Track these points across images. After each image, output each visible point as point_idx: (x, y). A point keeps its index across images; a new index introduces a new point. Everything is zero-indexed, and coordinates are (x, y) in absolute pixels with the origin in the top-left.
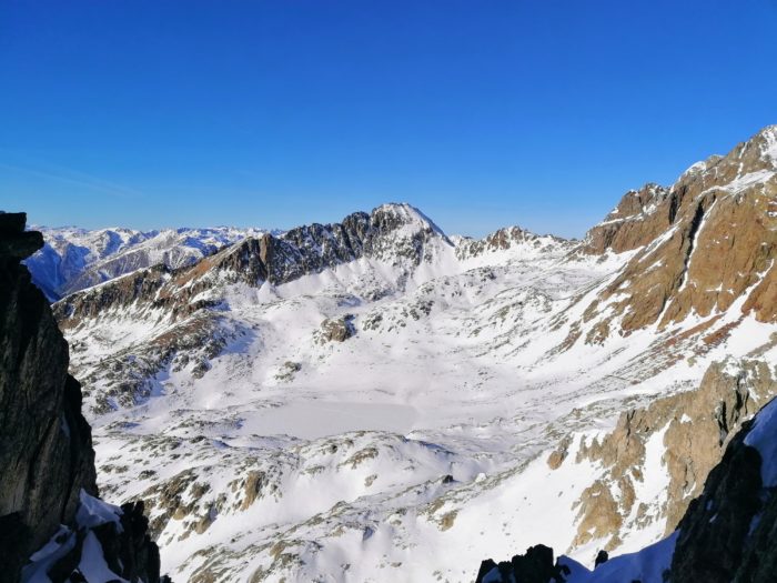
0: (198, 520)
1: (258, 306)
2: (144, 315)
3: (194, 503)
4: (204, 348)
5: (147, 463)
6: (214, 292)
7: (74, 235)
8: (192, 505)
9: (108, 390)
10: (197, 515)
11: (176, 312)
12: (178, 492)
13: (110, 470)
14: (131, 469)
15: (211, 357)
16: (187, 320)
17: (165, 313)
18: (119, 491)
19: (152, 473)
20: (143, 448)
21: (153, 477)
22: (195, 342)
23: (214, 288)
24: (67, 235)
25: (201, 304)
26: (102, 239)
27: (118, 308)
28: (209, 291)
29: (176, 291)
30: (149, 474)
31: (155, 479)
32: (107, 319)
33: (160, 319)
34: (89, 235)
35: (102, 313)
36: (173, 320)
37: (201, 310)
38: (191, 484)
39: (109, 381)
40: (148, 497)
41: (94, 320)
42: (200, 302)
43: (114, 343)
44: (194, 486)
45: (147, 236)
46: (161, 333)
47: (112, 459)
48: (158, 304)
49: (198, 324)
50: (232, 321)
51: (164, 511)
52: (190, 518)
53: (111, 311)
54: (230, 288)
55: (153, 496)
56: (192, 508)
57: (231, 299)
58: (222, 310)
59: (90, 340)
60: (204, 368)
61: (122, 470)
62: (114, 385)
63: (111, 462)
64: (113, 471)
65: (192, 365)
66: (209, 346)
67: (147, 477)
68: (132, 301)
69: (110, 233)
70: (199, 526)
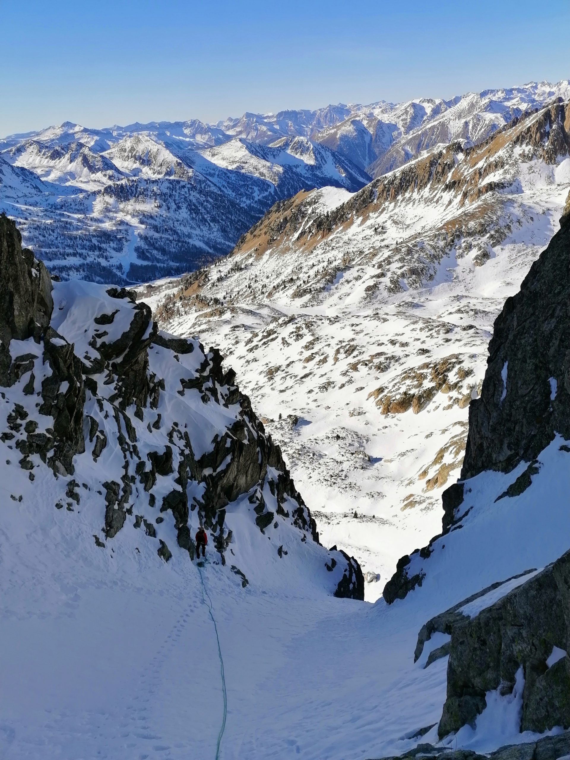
0: (460, 397)
1: (553, 187)
2: (435, 200)
3: (458, 382)
4: (488, 235)
5: (423, 342)
6: (505, 172)
7: (382, 112)
8: (456, 385)
9: (399, 272)
10: (460, 393)
11: (465, 195)
12: (445, 371)
13: (395, 344)
14: (411, 345)
15: (494, 245)
16: (475, 205)
17: (455, 197)
18: (401, 361)
19: (427, 351)
20: (421, 329)
21: (427, 354)
22: (479, 228)
23: (507, 167)
24: (377, 112)
25: (491, 187)
26: (406, 112)
27: (413, 191)
28: (501, 171)
29: (467, 172)
30: (424, 351)
31: (429, 357)
32: (404, 204)
33: (450, 202)
34: (396, 109)
35: (400, 197)
36: (462, 204)
37: (490, 193)
38: (457, 367)
39: (400, 265)
40: (422, 371)
41: (393, 204)
42: (490, 184)
43: (408, 226)
44: (460, 369)
45: (450, 104)
46: (449, 218)
47: (397, 334)
48: (449, 187)
49: (485, 209)
50: (522, 205)
51: (433, 384)
52: (454, 394)
53: (407, 195)
54: (524, 167)
55: (425, 371)
56: (456, 386)
57: (523, 179)
58: (512, 193)
59: (388, 224)
60: (485, 256)
61: (404, 345)
62: (405, 268)
63: (396, 338)
64: (398, 345)
65: (474, 253)
66: (493, 232)
67: (423, 354)
68: (426, 184)
69: (414, 105)
70: (461, 403)
